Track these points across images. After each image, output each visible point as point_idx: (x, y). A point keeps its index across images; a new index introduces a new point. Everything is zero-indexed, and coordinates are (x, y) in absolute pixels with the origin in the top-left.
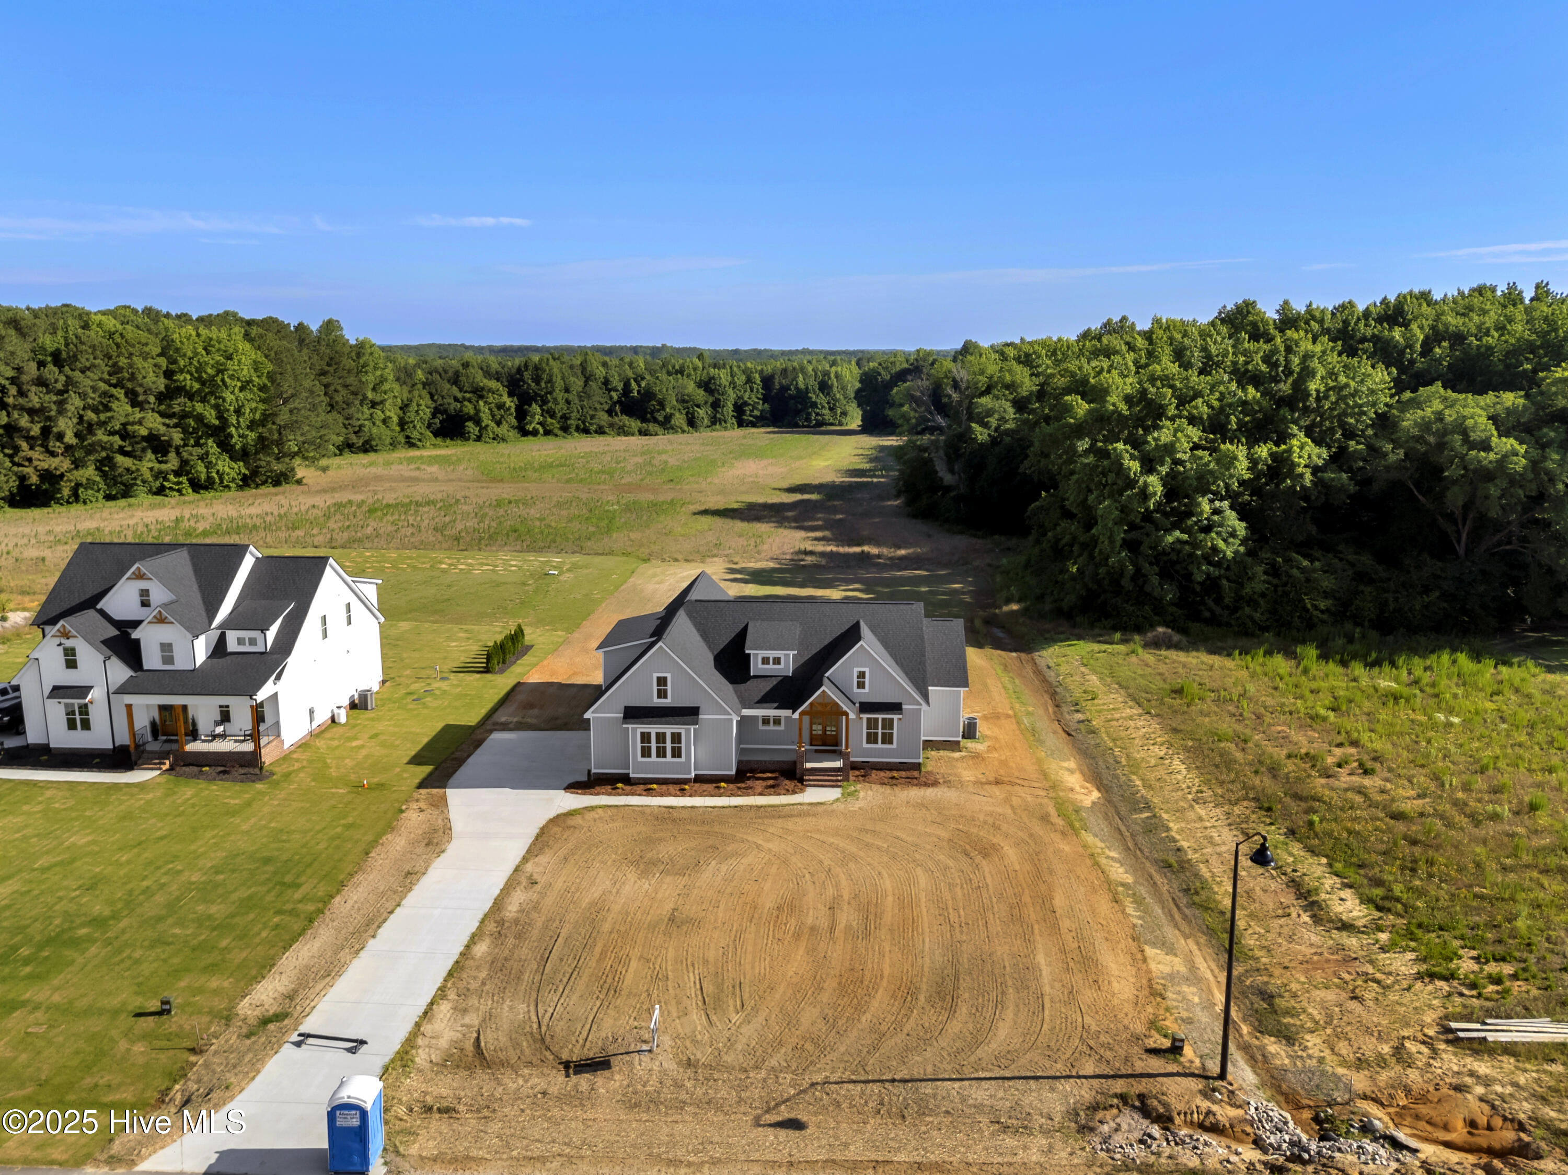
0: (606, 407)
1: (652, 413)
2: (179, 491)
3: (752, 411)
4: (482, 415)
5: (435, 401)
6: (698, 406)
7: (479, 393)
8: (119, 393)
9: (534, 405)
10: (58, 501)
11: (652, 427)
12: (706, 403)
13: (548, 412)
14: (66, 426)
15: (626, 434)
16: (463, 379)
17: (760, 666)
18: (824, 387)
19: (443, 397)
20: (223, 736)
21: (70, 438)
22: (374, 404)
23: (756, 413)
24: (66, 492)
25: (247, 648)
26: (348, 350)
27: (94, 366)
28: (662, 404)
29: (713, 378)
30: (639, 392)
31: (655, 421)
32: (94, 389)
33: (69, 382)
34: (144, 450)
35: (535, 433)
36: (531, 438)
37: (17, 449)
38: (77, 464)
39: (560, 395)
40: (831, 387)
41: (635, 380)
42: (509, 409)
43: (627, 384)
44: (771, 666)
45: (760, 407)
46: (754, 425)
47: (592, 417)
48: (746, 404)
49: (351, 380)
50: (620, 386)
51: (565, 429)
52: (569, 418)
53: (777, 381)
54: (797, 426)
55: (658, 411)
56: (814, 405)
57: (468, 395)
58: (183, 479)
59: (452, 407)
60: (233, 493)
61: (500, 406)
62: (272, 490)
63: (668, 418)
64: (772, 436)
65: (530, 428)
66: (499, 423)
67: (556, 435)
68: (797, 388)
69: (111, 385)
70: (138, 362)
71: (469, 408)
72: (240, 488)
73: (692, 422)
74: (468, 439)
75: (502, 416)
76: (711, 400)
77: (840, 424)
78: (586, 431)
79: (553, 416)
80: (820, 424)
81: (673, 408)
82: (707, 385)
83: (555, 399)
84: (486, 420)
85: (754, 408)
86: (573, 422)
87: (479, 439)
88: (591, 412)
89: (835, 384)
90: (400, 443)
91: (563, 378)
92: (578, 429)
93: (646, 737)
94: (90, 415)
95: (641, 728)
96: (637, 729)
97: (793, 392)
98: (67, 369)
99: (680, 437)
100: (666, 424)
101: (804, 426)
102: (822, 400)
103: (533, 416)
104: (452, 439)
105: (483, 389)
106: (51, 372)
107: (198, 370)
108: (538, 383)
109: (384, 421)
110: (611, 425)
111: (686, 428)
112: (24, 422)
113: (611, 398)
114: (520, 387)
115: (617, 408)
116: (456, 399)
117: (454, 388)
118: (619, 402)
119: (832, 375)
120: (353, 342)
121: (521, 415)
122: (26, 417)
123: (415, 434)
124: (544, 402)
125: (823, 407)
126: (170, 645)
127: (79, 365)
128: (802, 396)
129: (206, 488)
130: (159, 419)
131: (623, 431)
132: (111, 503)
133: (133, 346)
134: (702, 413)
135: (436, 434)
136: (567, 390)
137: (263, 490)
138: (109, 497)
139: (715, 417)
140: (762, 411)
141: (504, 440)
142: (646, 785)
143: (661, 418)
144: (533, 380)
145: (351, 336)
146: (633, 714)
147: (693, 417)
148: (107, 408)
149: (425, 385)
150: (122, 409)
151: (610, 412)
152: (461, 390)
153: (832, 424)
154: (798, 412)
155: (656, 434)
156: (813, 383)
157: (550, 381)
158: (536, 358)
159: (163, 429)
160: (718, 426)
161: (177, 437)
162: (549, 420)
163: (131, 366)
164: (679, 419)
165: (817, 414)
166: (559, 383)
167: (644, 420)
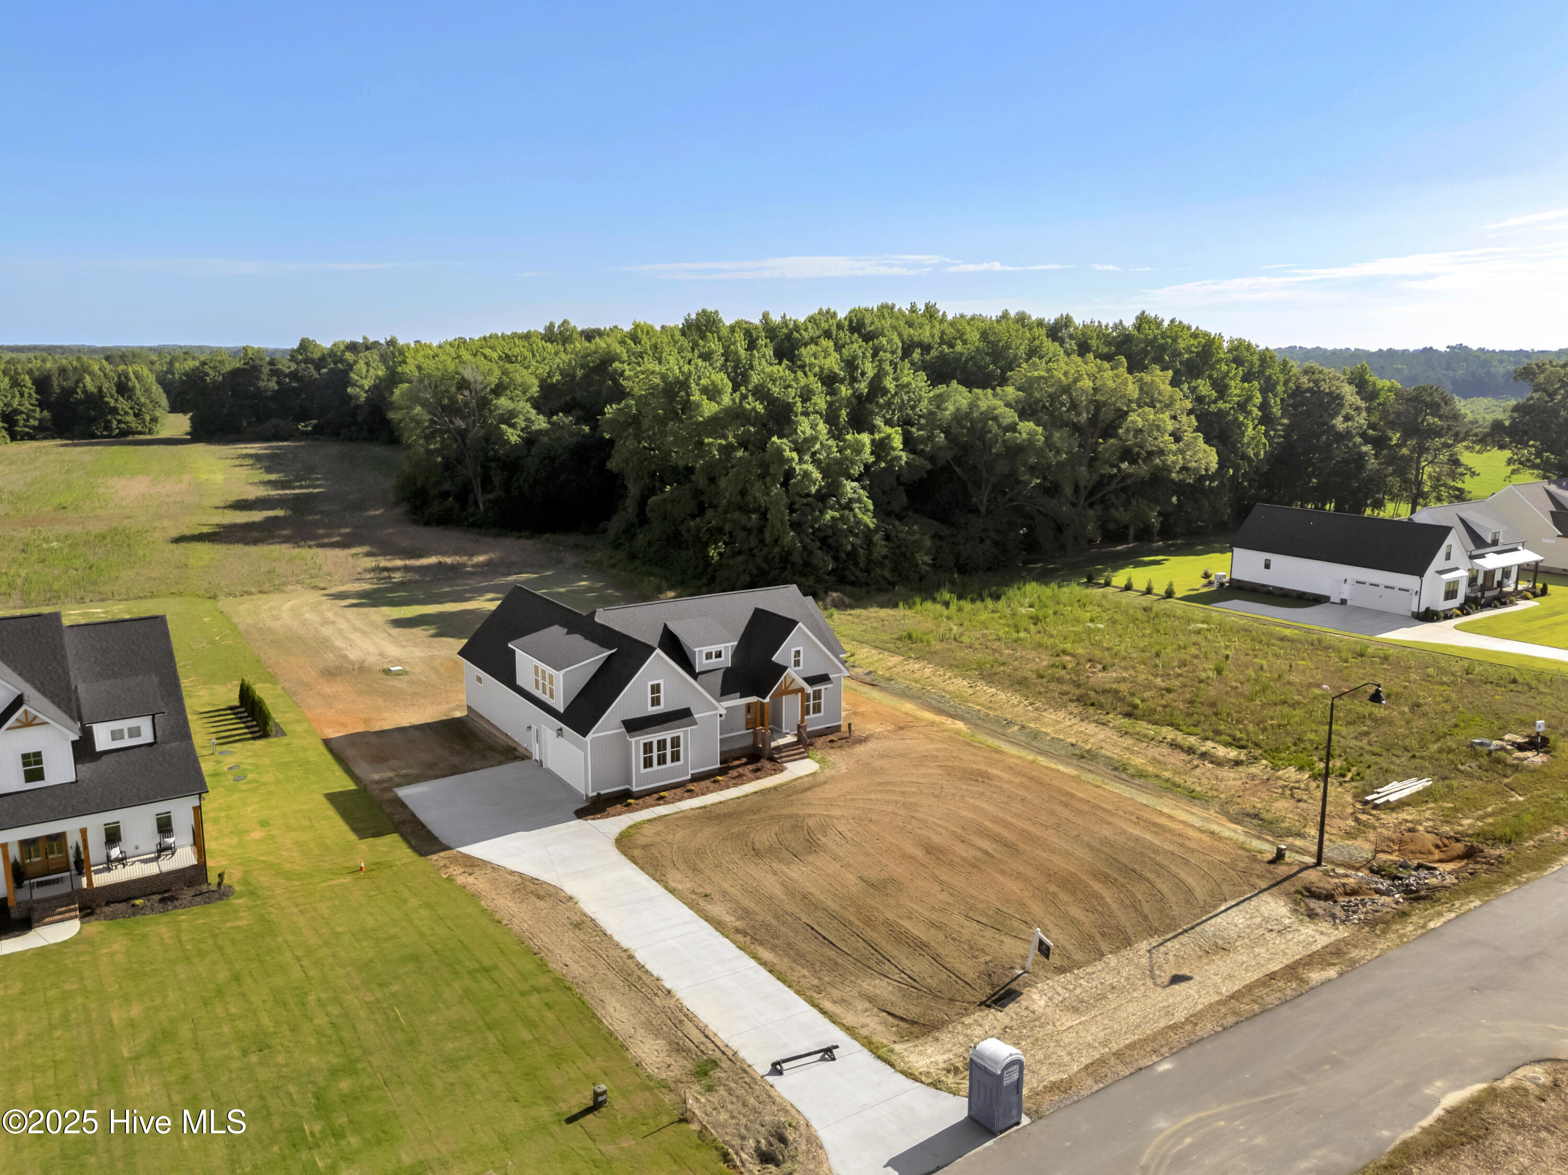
3: (27, 420)
17: (705, 661)
18: (123, 388)
20: (122, 860)
23: (33, 422)
25: (127, 742)
40: (132, 390)
44: (714, 660)
45: (37, 415)
46: (32, 438)
48: (17, 412)
53: (55, 383)
54: (94, 436)
56: (114, 411)
64: (62, 449)
68: (85, 391)
77: (151, 432)
80: (124, 433)
85: (29, 417)
89: (138, 386)
93: (648, 747)
95: (644, 739)
96: (638, 741)
97: (80, 395)
101: (105, 437)
102: (123, 404)
119: (132, 376)
125: (126, 413)
126: (38, 755)
128: (96, 401)
140: (40, 420)
142: (657, 795)
146: (634, 726)
153: (140, 433)
154: (92, 420)
156: (109, 387)
165: (120, 422)
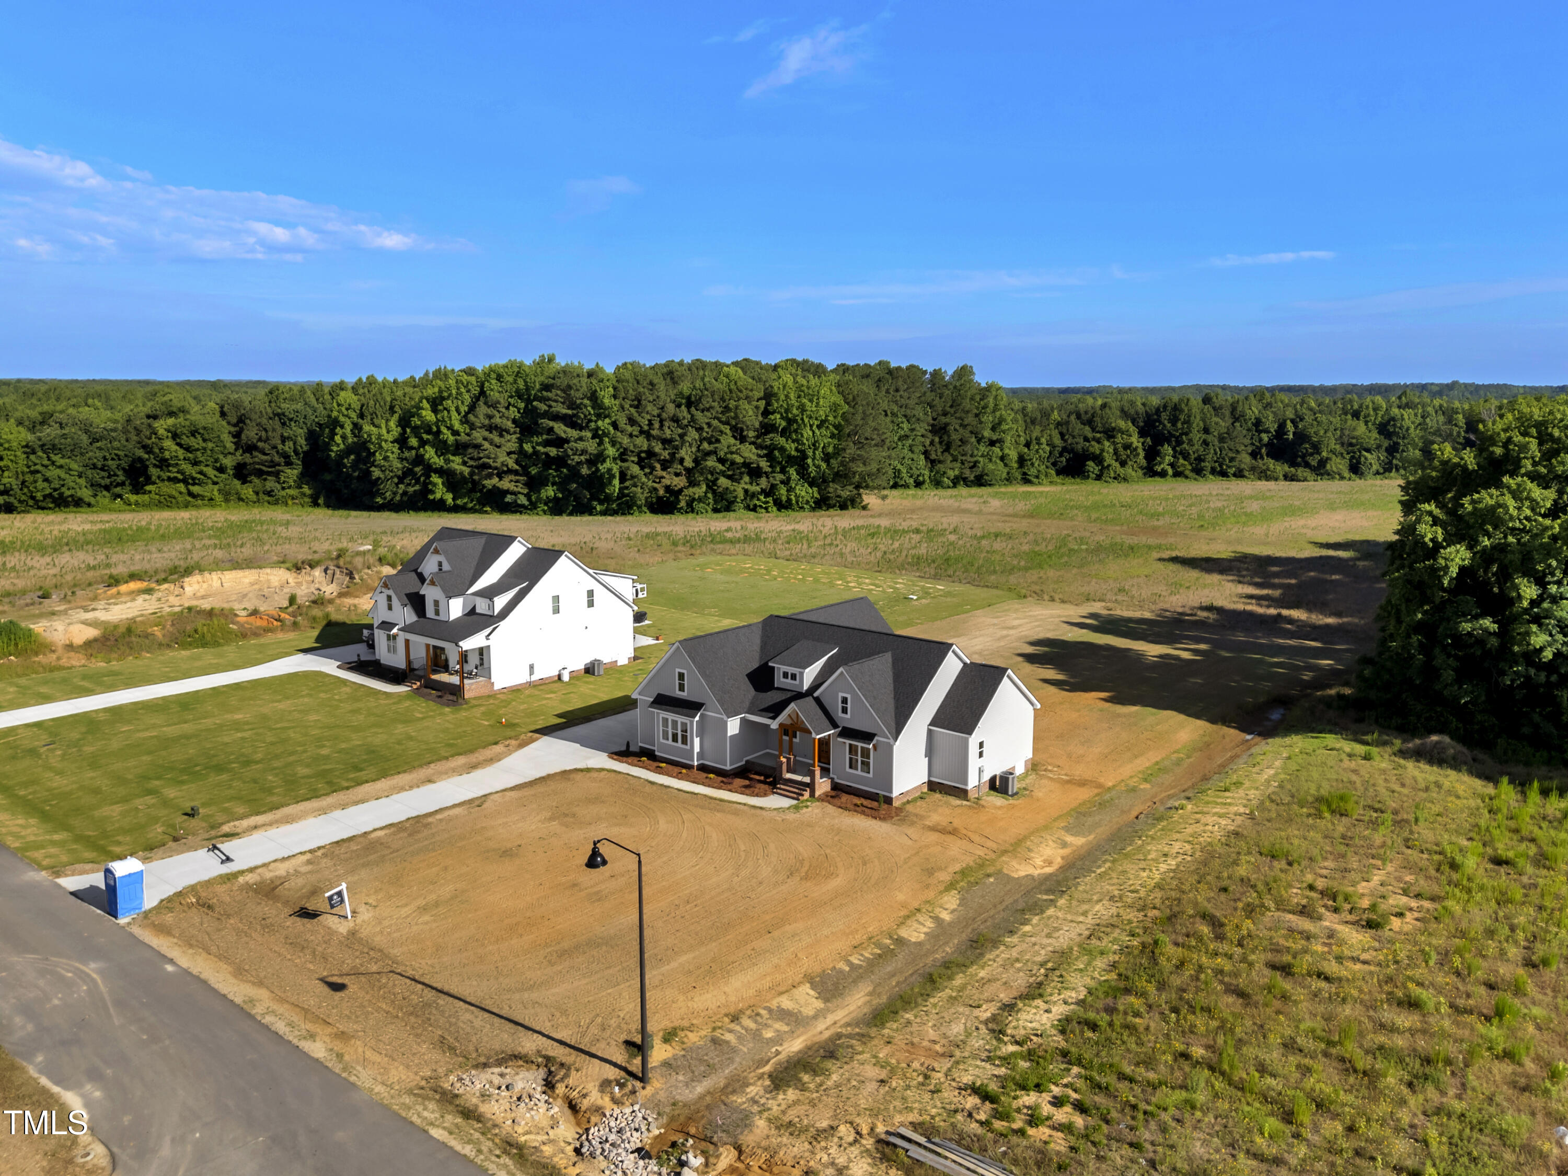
0: (1250, 449)
1: (1304, 456)
2: (766, 509)
4: (1105, 454)
5: (1065, 441)
6: (1368, 450)
7: (1110, 433)
8: (726, 429)
9: (1166, 446)
10: (680, 510)
11: (1301, 472)
12: (1379, 447)
13: (1181, 453)
14: (687, 454)
15: (1268, 478)
16: (1097, 419)
19: (1074, 437)
21: (689, 463)
22: (992, 443)
24: (683, 504)
26: (973, 391)
27: (712, 407)
28: (1316, 448)
29: (1393, 419)
30: (1294, 433)
31: (1307, 465)
32: (709, 425)
33: (693, 419)
34: (742, 473)
35: (1163, 474)
36: (1157, 479)
37: (653, 469)
38: (692, 483)
39: (1196, 436)
41: (1293, 421)
42: (1136, 449)
43: (1282, 426)
47: (1232, 460)
49: (970, 419)
50: (1273, 427)
51: (1198, 472)
52: (1204, 461)
55: (1312, 454)
57: (1098, 435)
58: (770, 499)
59: (1079, 447)
60: (806, 513)
61: (1127, 447)
62: (839, 511)
63: (1323, 463)
65: (1159, 468)
66: (1123, 464)
67: (1187, 477)
69: (721, 422)
70: (744, 404)
71: (1095, 448)
72: (813, 509)
73: (1356, 469)
74: (1088, 477)
75: (1128, 456)
76: (1386, 443)
78: (1224, 474)
79: (1186, 456)
81: (1333, 452)
82: (1385, 429)
83: (1190, 440)
84: (1109, 459)
86: (1207, 465)
87: (1099, 478)
88: (1231, 455)
90: (1016, 479)
91: (1203, 420)
92: (1213, 471)
93: (666, 723)
94: (705, 445)
95: (663, 714)
98: (693, 409)
99: (1336, 485)
100: (1321, 470)
103: (1163, 458)
104: (1073, 477)
105: (1114, 429)
106: (684, 413)
107: (787, 411)
108: (1174, 424)
109: (1002, 459)
110: (1253, 469)
111: (1346, 474)
112: (658, 448)
113: (1261, 440)
114: (1155, 427)
115: (1264, 450)
116: (1086, 439)
117: (1087, 428)
118: (1269, 445)
120: (983, 385)
121: (1152, 454)
122: (660, 446)
123: (1033, 471)
124: (1179, 442)
127: (701, 406)
129: (786, 508)
130: (754, 450)
131: (1265, 475)
132: (715, 515)
133: (741, 391)
134: (1372, 459)
135: (1058, 473)
136: (1206, 431)
137: (832, 512)
138: (716, 510)
139: (1390, 463)
141: (1125, 480)
143: (1314, 463)
144: (1170, 421)
145: (981, 379)
146: (660, 700)
147: (1359, 462)
148: (718, 441)
149: (1059, 424)
150: (728, 440)
151: (1254, 455)
152: (1093, 430)
155: (1305, 480)
157: (1187, 422)
158: (1175, 398)
159: (754, 458)
160: (1393, 474)
161: (764, 464)
162: (1181, 461)
163: (737, 407)
164: (1339, 464)
166: (1197, 423)
167: (1293, 464)
